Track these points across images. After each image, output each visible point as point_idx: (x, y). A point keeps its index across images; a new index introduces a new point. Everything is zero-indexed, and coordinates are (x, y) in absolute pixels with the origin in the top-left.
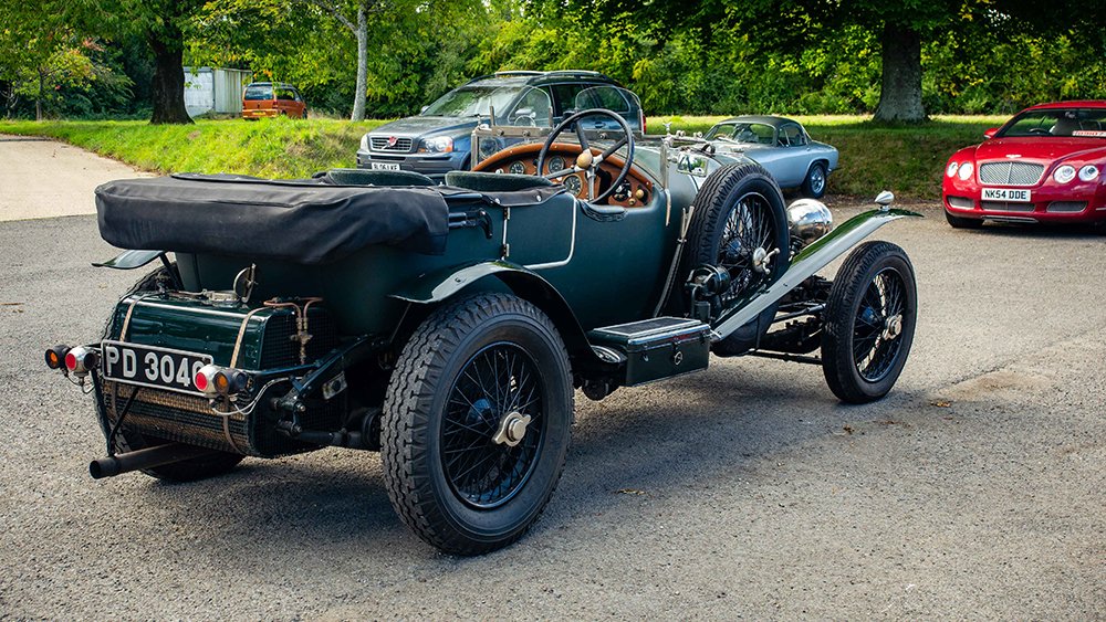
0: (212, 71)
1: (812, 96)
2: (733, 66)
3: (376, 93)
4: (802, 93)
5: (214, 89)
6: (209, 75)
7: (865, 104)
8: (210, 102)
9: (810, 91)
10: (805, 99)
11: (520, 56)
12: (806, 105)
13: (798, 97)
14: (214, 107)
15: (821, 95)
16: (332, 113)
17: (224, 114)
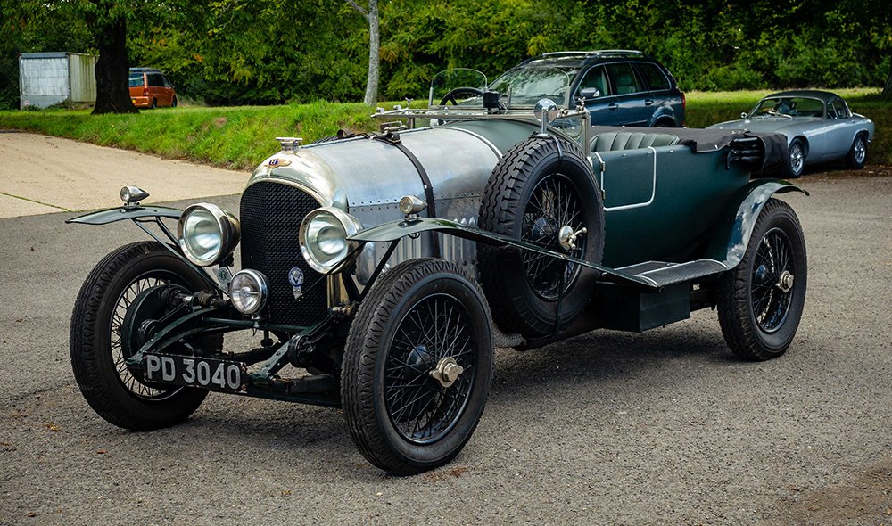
0: (67, 56)
1: (721, 70)
2: (635, 40)
3: (244, 77)
4: (710, 67)
5: (69, 76)
6: (64, 61)
7: (779, 78)
8: (65, 90)
9: (718, 66)
10: (713, 74)
11: (402, 34)
12: (714, 80)
13: (706, 72)
14: (70, 95)
15: (730, 69)
16: (195, 99)
17: (82, 103)
